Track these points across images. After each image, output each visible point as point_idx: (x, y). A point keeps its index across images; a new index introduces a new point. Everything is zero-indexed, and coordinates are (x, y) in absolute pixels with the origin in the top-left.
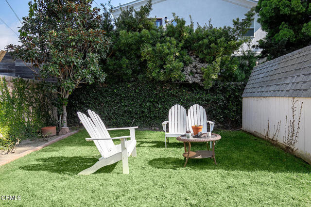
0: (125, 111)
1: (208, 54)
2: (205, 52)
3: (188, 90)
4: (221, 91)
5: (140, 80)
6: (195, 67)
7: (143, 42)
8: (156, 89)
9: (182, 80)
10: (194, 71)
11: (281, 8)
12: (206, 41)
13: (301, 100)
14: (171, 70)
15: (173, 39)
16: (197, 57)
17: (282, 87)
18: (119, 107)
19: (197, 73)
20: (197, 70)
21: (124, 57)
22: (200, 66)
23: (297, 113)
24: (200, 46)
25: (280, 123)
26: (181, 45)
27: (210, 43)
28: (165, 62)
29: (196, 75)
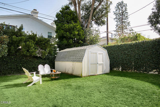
0: (9, 68)
1: (44, 47)
2: (43, 46)
3: (36, 59)
4: (47, 59)
5: (18, 55)
6: (39, 51)
7: (21, 41)
8: (23, 58)
9: (36, 55)
10: (39, 52)
11: (64, 34)
12: (44, 42)
13: (75, 62)
14: (32, 52)
15: (32, 40)
16: (40, 47)
17: (69, 59)
18: (6, 66)
19: (40, 53)
20: (40, 52)
21: (12, 46)
22: (41, 50)
23: (74, 66)
24: (41, 44)
25: (69, 68)
26: (35, 43)
27: (45, 43)
28: (29, 49)
29: (40, 54)
